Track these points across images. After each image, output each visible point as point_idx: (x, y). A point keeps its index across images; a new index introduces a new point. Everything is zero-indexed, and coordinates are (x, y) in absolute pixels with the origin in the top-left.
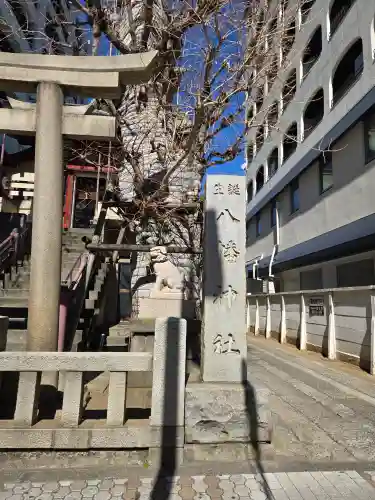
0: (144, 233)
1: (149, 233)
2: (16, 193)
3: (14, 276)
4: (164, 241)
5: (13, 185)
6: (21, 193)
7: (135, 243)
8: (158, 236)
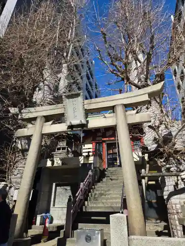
0: (168, 166)
1: (171, 166)
2: (87, 154)
3: (93, 194)
4: (180, 169)
5: (84, 151)
6: (89, 154)
7: (161, 172)
8: (176, 167)
